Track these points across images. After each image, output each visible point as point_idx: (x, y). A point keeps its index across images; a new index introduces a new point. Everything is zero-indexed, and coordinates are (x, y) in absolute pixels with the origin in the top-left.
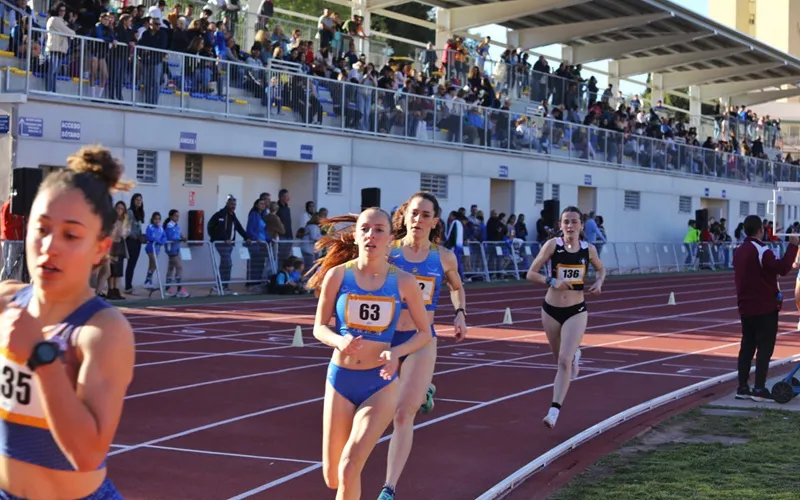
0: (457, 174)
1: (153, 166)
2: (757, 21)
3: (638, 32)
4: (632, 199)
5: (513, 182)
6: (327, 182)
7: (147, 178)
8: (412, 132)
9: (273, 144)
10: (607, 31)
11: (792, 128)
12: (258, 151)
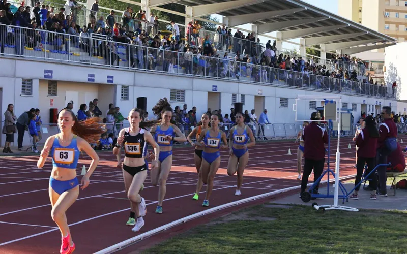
0: (190, 90)
1: (30, 87)
2: (363, 10)
3: (290, 17)
4: (284, 102)
5: (220, 93)
6: (121, 94)
7: (27, 93)
8: (166, 69)
9: (93, 76)
10: (273, 17)
11: (379, 65)
12: (84, 79)
